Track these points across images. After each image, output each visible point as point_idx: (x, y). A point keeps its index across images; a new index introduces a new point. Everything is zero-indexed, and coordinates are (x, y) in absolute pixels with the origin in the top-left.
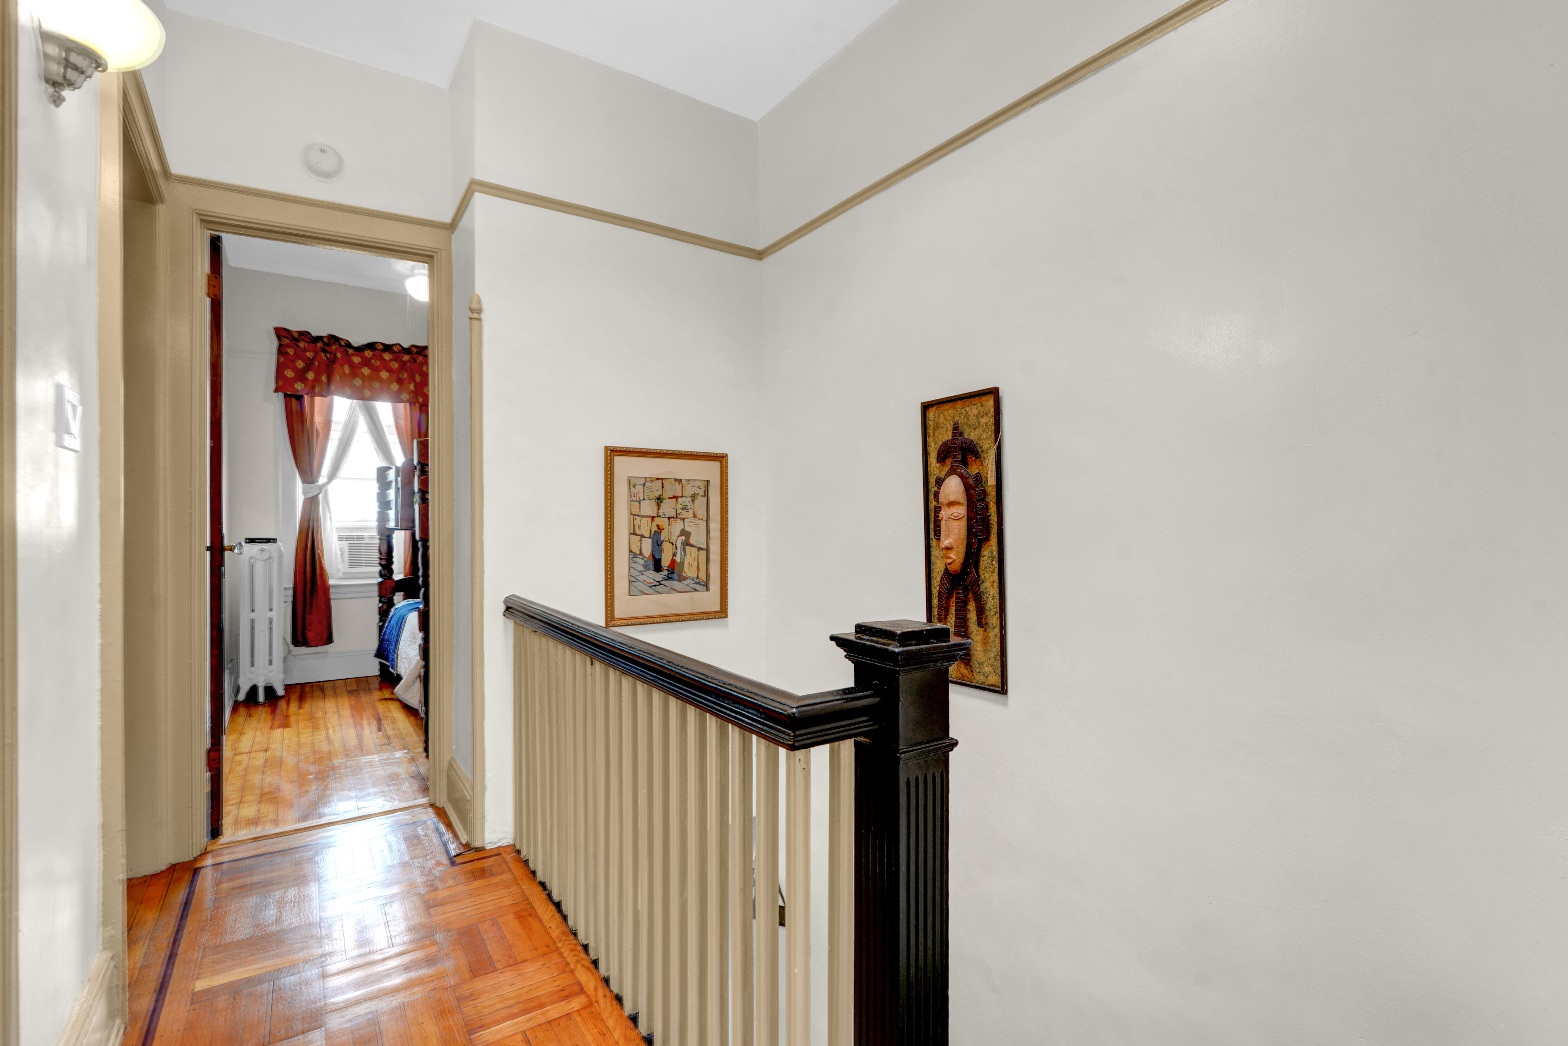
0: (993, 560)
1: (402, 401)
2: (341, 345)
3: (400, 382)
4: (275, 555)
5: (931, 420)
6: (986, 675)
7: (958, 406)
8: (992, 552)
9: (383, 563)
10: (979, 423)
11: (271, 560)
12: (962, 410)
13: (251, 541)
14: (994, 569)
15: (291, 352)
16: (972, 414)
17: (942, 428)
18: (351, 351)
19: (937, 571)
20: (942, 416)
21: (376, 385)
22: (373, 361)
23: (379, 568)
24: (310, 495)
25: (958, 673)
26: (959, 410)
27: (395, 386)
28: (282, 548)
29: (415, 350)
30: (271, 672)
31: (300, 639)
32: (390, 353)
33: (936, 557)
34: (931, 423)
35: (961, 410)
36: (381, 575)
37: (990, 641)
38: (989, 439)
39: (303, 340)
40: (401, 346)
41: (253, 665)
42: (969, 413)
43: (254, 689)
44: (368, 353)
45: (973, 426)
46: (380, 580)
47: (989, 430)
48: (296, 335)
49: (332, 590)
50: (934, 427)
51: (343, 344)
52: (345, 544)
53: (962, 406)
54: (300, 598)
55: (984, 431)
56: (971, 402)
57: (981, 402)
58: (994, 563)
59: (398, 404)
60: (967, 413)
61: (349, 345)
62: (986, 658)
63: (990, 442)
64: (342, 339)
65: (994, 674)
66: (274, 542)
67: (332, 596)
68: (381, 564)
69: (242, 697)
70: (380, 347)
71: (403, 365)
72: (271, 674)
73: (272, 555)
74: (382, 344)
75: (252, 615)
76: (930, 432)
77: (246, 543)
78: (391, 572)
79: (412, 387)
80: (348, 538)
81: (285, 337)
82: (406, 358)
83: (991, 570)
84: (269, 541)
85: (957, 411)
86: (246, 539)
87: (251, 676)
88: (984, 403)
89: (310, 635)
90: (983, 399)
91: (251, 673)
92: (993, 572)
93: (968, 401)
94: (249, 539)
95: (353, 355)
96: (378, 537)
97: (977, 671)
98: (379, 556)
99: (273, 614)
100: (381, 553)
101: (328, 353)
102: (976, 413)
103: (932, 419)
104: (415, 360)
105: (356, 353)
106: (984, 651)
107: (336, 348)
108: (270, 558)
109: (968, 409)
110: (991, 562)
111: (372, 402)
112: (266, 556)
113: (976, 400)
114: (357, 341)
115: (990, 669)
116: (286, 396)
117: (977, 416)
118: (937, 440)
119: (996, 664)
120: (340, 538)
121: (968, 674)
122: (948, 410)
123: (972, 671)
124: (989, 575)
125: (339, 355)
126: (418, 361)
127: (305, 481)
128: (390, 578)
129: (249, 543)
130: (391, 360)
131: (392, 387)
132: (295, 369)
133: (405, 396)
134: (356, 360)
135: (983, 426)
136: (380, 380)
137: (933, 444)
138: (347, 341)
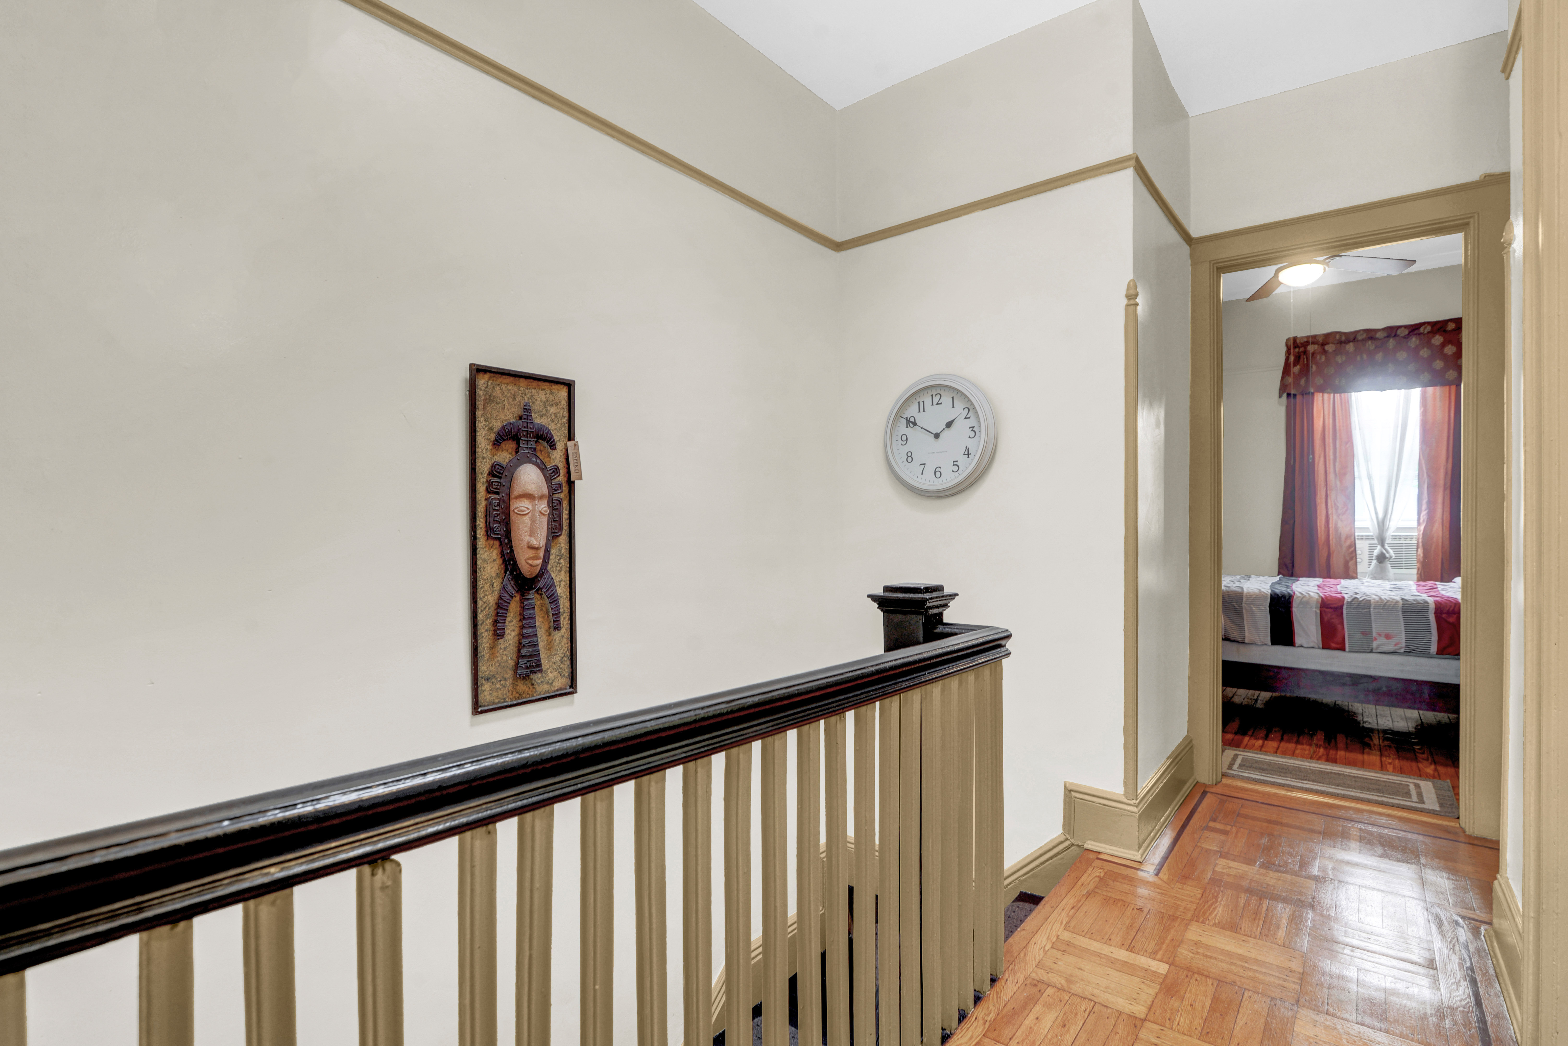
0: (560, 559)
5: (481, 390)
6: (550, 682)
7: (521, 385)
8: (560, 550)
10: (547, 411)
12: (527, 391)
14: (561, 568)
16: (539, 399)
17: (497, 403)
19: (485, 577)
20: (497, 389)
25: (514, 693)
26: (522, 389)
33: (484, 560)
34: (480, 393)
35: (524, 391)
37: (556, 644)
38: (558, 431)
42: (536, 397)
45: (539, 412)
47: (558, 422)
50: (485, 399)
53: (527, 386)
55: (553, 421)
56: (539, 386)
57: (550, 389)
58: (562, 561)
60: (532, 396)
62: (551, 664)
63: (559, 434)
65: (560, 677)
76: (480, 404)
83: (558, 568)
85: (519, 389)
88: (554, 391)
90: (554, 387)
92: (560, 571)
93: (535, 383)
97: (539, 681)
102: (544, 399)
103: (483, 388)
106: (548, 657)
109: (534, 391)
110: (559, 560)
113: (545, 385)
115: (555, 674)
117: (545, 402)
118: (489, 416)
119: (562, 666)
121: (527, 689)
122: (507, 384)
123: (533, 684)
124: (555, 575)
135: (551, 415)
137: (482, 419)
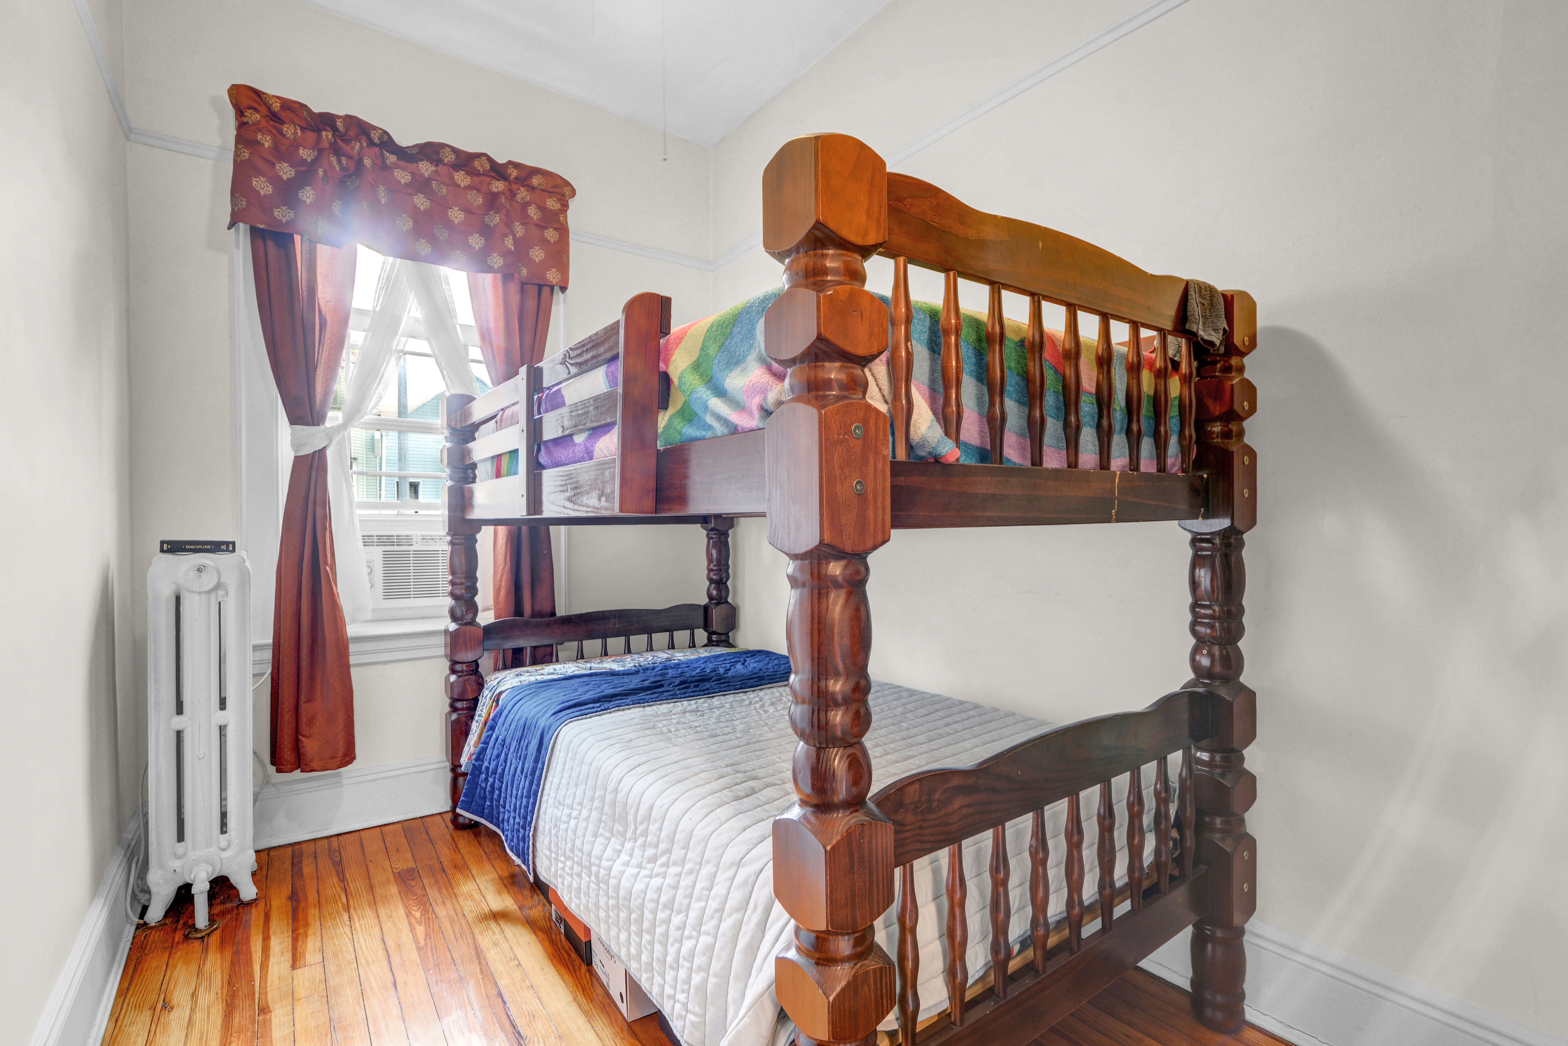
1: (489, 269)
2: (371, 143)
3: (486, 231)
4: (231, 580)
9: (458, 592)
11: (221, 593)
13: (173, 547)
15: (267, 142)
18: (391, 158)
21: (442, 234)
22: (434, 184)
23: (449, 602)
24: (307, 450)
27: (476, 241)
28: (248, 564)
29: (514, 173)
30: (224, 850)
31: (287, 754)
32: (469, 173)
36: (454, 618)
39: (292, 122)
40: (490, 159)
41: (181, 838)
43: (184, 894)
44: (426, 168)
46: (453, 627)
48: (276, 106)
49: (352, 648)
51: (376, 141)
52: (377, 553)
54: (287, 671)
59: (481, 276)
61: (387, 143)
64: (375, 128)
66: (227, 550)
67: (352, 660)
68: (452, 595)
69: (155, 914)
70: (450, 158)
71: (492, 201)
72: (224, 855)
73: (223, 580)
74: (454, 150)
75: (178, 722)
77: (162, 551)
78: (473, 608)
79: (509, 243)
80: (384, 540)
81: (250, 108)
82: (498, 186)
84: (216, 547)
86: (162, 543)
87: (176, 864)
89: (310, 746)
91: (177, 857)
94: (168, 542)
95: (395, 166)
96: (449, 538)
98: (450, 577)
99: (229, 717)
100: (453, 572)
101: (345, 155)
104: (513, 195)
105: (402, 163)
107: (361, 148)
108: (218, 586)
111: (434, 267)
112: (208, 581)
114: (405, 139)
116: (256, 234)
120: (367, 541)
125: (367, 162)
126: (519, 197)
127: (295, 419)
128: (472, 623)
129: (169, 551)
130: (470, 188)
131: (470, 241)
132: (276, 180)
133: (497, 261)
134: (403, 176)
136: (448, 224)
138: (385, 132)
